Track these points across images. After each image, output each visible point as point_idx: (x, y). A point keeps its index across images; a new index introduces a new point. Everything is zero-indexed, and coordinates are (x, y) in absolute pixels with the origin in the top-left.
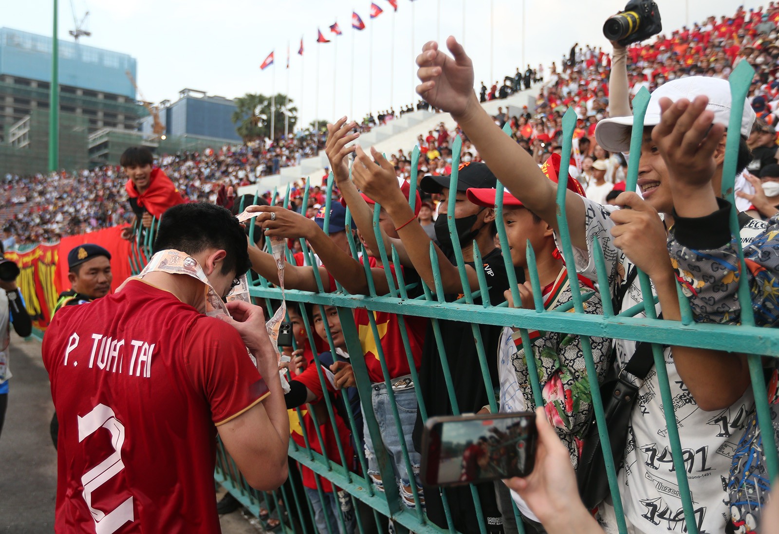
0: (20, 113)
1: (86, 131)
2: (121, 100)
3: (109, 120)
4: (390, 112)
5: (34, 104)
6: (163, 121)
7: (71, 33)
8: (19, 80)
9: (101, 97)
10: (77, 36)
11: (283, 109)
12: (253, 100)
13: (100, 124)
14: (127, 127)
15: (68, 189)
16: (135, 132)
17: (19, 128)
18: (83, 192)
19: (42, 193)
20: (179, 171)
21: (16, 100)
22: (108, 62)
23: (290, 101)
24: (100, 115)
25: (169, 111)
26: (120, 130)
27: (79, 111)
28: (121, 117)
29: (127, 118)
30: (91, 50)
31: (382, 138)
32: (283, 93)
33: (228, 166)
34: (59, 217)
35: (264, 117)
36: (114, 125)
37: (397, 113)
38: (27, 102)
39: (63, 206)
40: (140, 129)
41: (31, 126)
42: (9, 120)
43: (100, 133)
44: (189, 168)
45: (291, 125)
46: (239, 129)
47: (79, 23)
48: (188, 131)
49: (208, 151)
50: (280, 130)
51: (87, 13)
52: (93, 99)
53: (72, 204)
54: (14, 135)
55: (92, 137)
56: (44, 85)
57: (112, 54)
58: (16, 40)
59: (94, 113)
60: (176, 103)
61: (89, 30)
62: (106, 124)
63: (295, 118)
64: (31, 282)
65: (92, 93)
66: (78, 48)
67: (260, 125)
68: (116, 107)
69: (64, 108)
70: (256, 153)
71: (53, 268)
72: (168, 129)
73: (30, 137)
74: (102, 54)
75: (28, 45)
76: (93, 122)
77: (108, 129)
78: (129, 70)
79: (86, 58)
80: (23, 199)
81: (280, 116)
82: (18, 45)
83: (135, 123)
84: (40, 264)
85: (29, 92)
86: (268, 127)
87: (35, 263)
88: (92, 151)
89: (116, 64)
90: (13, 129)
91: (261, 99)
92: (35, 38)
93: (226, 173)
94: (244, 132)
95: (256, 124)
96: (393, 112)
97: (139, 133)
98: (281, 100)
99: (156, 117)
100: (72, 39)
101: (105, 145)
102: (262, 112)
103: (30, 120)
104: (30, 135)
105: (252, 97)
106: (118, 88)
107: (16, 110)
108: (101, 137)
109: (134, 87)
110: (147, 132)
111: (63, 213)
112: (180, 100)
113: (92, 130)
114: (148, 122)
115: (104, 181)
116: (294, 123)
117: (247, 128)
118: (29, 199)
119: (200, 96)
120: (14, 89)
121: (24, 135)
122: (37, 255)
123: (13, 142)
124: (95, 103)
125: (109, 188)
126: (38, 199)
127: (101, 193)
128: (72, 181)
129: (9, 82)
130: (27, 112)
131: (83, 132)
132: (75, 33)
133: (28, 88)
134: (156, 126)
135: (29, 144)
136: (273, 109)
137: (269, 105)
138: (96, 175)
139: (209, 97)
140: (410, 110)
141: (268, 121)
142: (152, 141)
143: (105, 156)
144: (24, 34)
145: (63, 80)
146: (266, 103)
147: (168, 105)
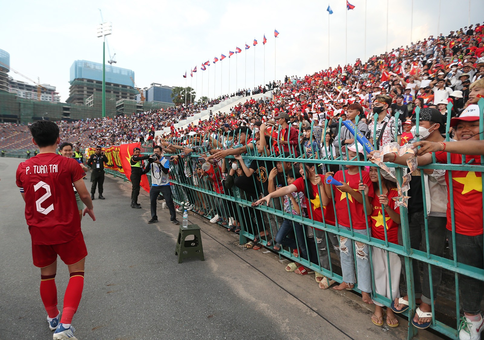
0: (90, 93)
1: (115, 100)
2: (128, 88)
3: (124, 95)
4: (227, 96)
5: (95, 89)
6: (144, 96)
7: (109, 62)
8: (89, 81)
9: (120, 86)
10: (111, 63)
11: (190, 93)
12: (179, 89)
13: (120, 97)
14: (131, 98)
15: (110, 124)
16: (134, 100)
17: (89, 99)
18: (116, 125)
19: (100, 125)
20: (151, 117)
21: (88, 88)
22: (123, 73)
23: (193, 89)
24: (120, 93)
25: (147, 92)
26: (128, 99)
27: (112, 92)
28: (128, 94)
29: (131, 95)
30: (117, 68)
31: (223, 106)
32: (190, 86)
33: (169, 115)
34: (108, 134)
35: (183, 95)
36: (126, 98)
37: (230, 96)
38: (92, 89)
39: (109, 130)
40: (136, 99)
41: (94, 98)
42: (85, 96)
43: (120, 101)
44: (155, 116)
45: (193, 99)
46: (174, 100)
47: (112, 58)
48: (154, 100)
49: (161, 109)
50: (188, 101)
51: (115, 54)
52: (118, 87)
53: (112, 129)
54: (87, 102)
55: (117, 102)
56: (100, 82)
57: (125, 70)
58: (88, 65)
59: (118, 93)
60: (150, 89)
61: (116, 61)
62: (123, 97)
63: (195, 96)
64: (111, 156)
65: (117, 85)
66: (111, 68)
67: (181, 99)
68: (126, 90)
69: (107, 91)
70: (179, 110)
71: (118, 152)
72: (147, 99)
73: (94, 103)
74: (121, 70)
75: (92, 67)
76: (118, 96)
77: (123, 99)
78: (132, 76)
79: (114, 72)
80: (93, 128)
81: (189, 95)
82: (89, 67)
83: (134, 97)
84: (113, 151)
85: (93, 85)
86: (184, 99)
87: (111, 151)
88: (117, 108)
89: (126, 74)
90: (87, 100)
91: (182, 89)
92: (95, 64)
93: (168, 118)
94: (175, 101)
95: (180, 98)
96: (228, 96)
97: (136, 101)
98: (189, 89)
99: (142, 94)
100: (109, 64)
101: (122, 105)
102: (182, 94)
103: (93, 96)
104: (94, 102)
105: (178, 88)
106: (128, 83)
107: (88, 92)
108: (121, 102)
109: (133, 83)
110: (139, 100)
111: (109, 133)
112: (151, 87)
113: (118, 100)
114: (139, 96)
115: (123, 120)
116: (194, 98)
117: (176, 100)
118: (95, 127)
119: (159, 86)
120: (87, 84)
121: (92, 101)
122: (112, 149)
123: (87, 105)
124: (118, 89)
125: (125, 124)
126: (99, 128)
127: (122, 125)
128: (111, 120)
129: (85, 81)
130: (92, 93)
131: (114, 100)
132: (110, 62)
133: (92, 83)
134: (142, 98)
135: (93, 105)
136: (186, 93)
137: (185, 91)
138: (120, 118)
139: (162, 86)
140: (234, 95)
141: (184, 97)
142: (141, 104)
143: (123, 109)
144: (91, 63)
145: (107, 80)
146: (183, 90)
147: (147, 89)
